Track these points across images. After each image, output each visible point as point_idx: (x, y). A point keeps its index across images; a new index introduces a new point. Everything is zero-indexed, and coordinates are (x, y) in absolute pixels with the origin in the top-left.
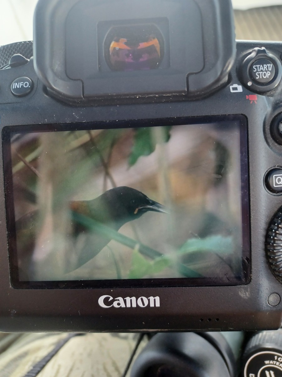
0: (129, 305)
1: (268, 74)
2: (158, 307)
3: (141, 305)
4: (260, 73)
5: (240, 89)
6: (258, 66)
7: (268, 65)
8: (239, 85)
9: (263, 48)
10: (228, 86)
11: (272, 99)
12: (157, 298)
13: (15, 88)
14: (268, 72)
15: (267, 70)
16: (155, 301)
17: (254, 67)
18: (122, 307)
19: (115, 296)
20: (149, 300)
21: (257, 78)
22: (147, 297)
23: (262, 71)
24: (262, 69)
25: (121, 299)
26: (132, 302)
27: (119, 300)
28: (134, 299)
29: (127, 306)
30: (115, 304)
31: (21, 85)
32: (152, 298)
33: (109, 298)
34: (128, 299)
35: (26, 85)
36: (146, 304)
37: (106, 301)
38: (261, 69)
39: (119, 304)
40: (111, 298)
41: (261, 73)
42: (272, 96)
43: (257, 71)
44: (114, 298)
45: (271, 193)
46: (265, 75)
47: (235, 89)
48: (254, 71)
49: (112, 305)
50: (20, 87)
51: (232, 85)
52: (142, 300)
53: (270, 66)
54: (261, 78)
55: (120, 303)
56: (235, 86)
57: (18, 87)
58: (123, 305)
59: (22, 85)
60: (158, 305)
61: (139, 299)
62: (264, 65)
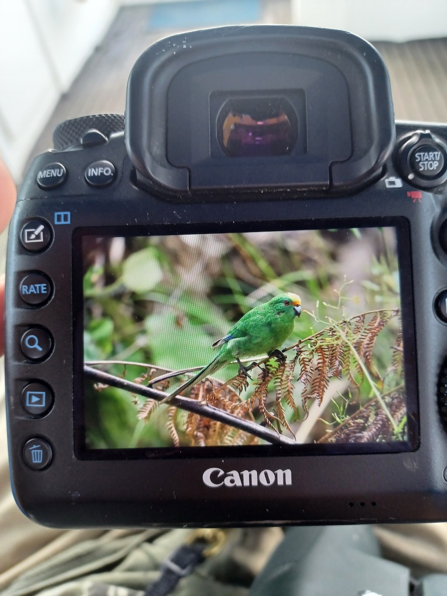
0: (246, 483)
1: (435, 165)
2: (289, 486)
3: (264, 482)
4: (424, 163)
5: (399, 183)
6: (422, 154)
7: (434, 153)
8: (397, 177)
9: (428, 132)
10: (382, 179)
11: (440, 197)
12: (288, 472)
13: (92, 175)
14: (435, 162)
15: (433, 159)
16: (284, 477)
17: (417, 155)
18: (238, 485)
19: (227, 469)
20: (276, 475)
21: (421, 170)
22: (273, 470)
23: (427, 160)
24: (428, 158)
25: (235, 473)
26: (250, 478)
27: (232, 475)
28: (254, 473)
29: (245, 484)
30: (227, 482)
31: (100, 171)
32: (280, 472)
33: (218, 472)
34: (246, 473)
35: (107, 171)
36: (272, 481)
37: (214, 477)
38: (425, 158)
39: (232, 481)
40: (222, 473)
41: (426, 163)
42: (440, 193)
43: (420, 161)
44: (226, 471)
45: (443, 323)
46: (431, 165)
47: (393, 183)
48: (417, 161)
49: (223, 483)
50: (99, 174)
51: (388, 178)
52: (266, 475)
53: (438, 154)
54: (426, 169)
55: (234, 479)
56: (392, 179)
57: (96, 174)
58: (238, 483)
59: (102, 172)
60: (289, 482)
61: (262, 474)
62: (430, 153)
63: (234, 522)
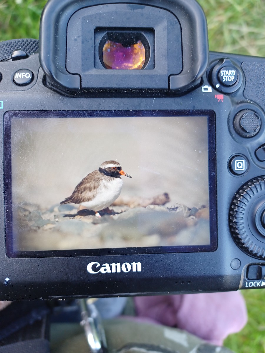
0: (114, 271)
1: (232, 78)
2: (139, 272)
3: (124, 270)
5: (210, 89)
6: (225, 71)
7: (232, 71)
8: (209, 86)
10: (200, 87)
12: (139, 264)
13: (18, 77)
14: (232, 76)
15: (231, 75)
16: (137, 267)
17: (221, 72)
19: (102, 263)
20: (132, 266)
21: (224, 81)
22: (130, 263)
24: (228, 74)
25: (107, 265)
26: (117, 268)
27: (105, 266)
28: (118, 265)
29: (113, 272)
31: (23, 75)
32: (134, 264)
33: (96, 265)
34: (113, 265)
35: (28, 75)
36: (129, 269)
37: (94, 268)
38: (226, 74)
39: (105, 270)
40: (99, 265)
41: (227, 77)
42: (234, 97)
45: (233, 175)
46: (230, 78)
47: (206, 89)
48: (222, 75)
49: (99, 271)
50: (22, 77)
52: (126, 266)
53: (234, 72)
54: (227, 81)
55: (106, 269)
56: (206, 87)
57: (20, 77)
58: (109, 271)
60: (139, 270)
61: (123, 265)
62: (230, 71)
63: (106, 294)
